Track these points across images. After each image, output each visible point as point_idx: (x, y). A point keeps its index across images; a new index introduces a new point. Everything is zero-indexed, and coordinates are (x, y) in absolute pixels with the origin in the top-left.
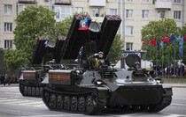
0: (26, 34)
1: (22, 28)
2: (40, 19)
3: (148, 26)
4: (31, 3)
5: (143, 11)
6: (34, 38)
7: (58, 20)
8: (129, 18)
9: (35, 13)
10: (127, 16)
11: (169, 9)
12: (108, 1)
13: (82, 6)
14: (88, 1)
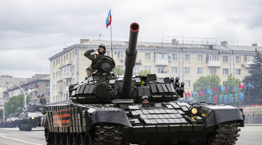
3: (198, 80)
5: (198, 69)
8: (187, 74)
10: (186, 73)
11: (219, 67)
12: (170, 61)
13: (150, 65)
14: (154, 62)
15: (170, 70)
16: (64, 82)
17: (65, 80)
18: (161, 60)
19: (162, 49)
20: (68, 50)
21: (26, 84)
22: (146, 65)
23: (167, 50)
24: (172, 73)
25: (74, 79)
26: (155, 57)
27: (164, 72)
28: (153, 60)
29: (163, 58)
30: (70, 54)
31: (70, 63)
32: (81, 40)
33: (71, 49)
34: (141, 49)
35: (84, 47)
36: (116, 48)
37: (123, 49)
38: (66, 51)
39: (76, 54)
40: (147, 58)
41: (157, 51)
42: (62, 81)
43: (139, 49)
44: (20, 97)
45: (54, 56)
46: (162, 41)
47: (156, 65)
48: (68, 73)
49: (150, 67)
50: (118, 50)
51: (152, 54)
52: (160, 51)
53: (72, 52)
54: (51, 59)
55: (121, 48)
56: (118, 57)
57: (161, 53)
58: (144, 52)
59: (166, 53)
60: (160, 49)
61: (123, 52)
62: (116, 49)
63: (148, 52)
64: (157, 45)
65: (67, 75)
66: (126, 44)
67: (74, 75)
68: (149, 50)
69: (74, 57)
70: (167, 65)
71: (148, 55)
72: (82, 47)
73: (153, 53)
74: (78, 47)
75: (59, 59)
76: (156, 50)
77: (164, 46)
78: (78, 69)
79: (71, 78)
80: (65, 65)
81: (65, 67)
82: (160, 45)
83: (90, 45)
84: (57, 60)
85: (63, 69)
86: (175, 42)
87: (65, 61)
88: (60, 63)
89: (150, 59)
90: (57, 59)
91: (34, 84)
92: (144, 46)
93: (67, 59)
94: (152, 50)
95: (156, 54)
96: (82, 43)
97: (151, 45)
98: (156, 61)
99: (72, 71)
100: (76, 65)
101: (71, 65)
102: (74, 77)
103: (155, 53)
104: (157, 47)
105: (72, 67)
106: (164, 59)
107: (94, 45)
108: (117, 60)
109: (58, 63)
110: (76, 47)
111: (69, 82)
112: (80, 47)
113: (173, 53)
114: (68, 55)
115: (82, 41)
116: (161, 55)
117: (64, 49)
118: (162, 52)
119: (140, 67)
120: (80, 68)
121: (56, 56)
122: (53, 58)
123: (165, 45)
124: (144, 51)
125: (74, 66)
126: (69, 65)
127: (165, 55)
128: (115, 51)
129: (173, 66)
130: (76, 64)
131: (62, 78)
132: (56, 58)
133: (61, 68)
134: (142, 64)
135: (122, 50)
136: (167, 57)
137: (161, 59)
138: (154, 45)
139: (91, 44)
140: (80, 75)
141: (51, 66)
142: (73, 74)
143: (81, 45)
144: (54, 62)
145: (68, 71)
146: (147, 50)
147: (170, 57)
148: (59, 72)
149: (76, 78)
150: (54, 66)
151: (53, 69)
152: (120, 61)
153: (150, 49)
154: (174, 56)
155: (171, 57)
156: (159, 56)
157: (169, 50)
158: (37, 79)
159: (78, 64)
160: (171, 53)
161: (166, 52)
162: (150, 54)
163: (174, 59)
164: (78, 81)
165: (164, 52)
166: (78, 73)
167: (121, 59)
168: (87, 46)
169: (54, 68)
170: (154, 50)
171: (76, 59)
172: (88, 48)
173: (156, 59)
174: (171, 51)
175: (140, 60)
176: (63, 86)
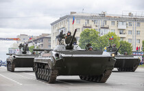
15: (127, 32)
18: (122, 26)
21: (36, 40)
22: (112, 29)
27: (123, 33)
32: (71, 12)
36: (93, 17)
43: (108, 19)
47: (118, 29)
52: (121, 20)
53: (65, 20)
54: (52, 24)
56: (95, 23)
58: (111, 21)
64: (119, 16)
66: (99, 15)
69: (66, 23)
70: (125, 29)
83: (76, 16)
86: (131, 15)
87: (60, 26)
89: (114, 25)
91: (41, 40)
92: (111, 17)
93: (62, 24)
95: (118, 22)
97: (116, 16)
98: (118, 26)
107: (79, 16)
110: (68, 17)
116: (121, 23)
117: (60, 18)
121: (55, 23)
125: (66, 29)
126: (63, 28)
127: (124, 23)
128: (92, 20)
129: (129, 30)
130: (68, 27)
134: (109, 28)
144: (54, 26)
147: (127, 24)
150: (54, 29)
152: (95, 26)
154: (130, 23)
162: (115, 22)
163: (130, 26)
170: (117, 19)
174: (128, 20)
175: (108, 25)
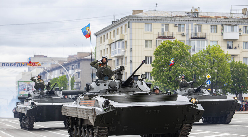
0: (163, 66)
1: (160, 61)
2: (175, 52)
4: (169, 38)
6: (170, 70)
7: (192, 53)
9: (171, 47)
12: (241, 34)
13: (217, 40)
14: (222, 35)
15: (241, 45)
16: (114, 61)
17: (115, 59)
18: (230, 34)
19: (231, 20)
20: (119, 23)
21: (66, 64)
22: (212, 40)
23: (237, 22)
24: (244, 48)
25: (126, 57)
26: (222, 30)
27: (234, 47)
28: (221, 34)
29: (233, 30)
30: (122, 27)
31: (121, 39)
32: (133, 10)
33: (122, 21)
34: (206, 21)
35: (138, 18)
36: (176, 19)
37: (184, 20)
38: (116, 24)
39: (129, 27)
40: (213, 31)
41: (225, 23)
42: (112, 59)
43: (204, 21)
44: (63, 79)
45: (100, 31)
46: (231, 10)
47: (224, 40)
48: (118, 50)
49: (217, 41)
50: (178, 21)
51: (219, 27)
52: (229, 23)
53: (123, 25)
54: (97, 35)
55: (182, 19)
56: (179, 30)
57: (230, 25)
58: (209, 24)
59: (236, 25)
60: (229, 20)
61: (184, 25)
62: (176, 21)
63: (214, 24)
64: (224, 16)
65: (118, 53)
66: (187, 15)
67: (127, 52)
68: (215, 21)
69: (126, 31)
70: (237, 40)
71: (214, 27)
72: (136, 19)
73: (221, 25)
74: (131, 19)
75: (107, 34)
76: (224, 21)
77: (233, 16)
78: (131, 45)
79: (123, 56)
80: (114, 41)
81: (115, 43)
82: (228, 16)
83: (145, 17)
84: (104, 36)
85: (113, 46)
86: (247, 12)
87: (114, 36)
88: (109, 38)
89: (216, 32)
90: (105, 34)
91: (77, 64)
92: (209, 17)
93: (118, 34)
94: (220, 21)
95: (224, 26)
96: (135, 14)
97: (218, 15)
98: (224, 34)
99: (124, 48)
100: (129, 41)
101: (123, 41)
102: (126, 55)
103: (222, 25)
104: (225, 18)
105: (123, 42)
106: (234, 32)
107: (150, 17)
108: (177, 34)
109: (105, 39)
110: (128, 19)
111: (120, 60)
112: (133, 19)
113: (245, 25)
114: (118, 29)
115: (135, 12)
116: (230, 27)
117: (113, 22)
118: (231, 23)
119: (206, 41)
120: (133, 44)
121: (103, 31)
122: (99, 33)
123: (235, 16)
124: (210, 22)
125: (126, 42)
126: (120, 40)
127: (235, 27)
128: (175, 23)
129: (244, 41)
130: (129, 39)
131: (112, 57)
132: (103, 32)
133: (110, 45)
134: (207, 38)
135: (183, 22)
136: (238, 30)
137: (231, 32)
138: (221, 16)
139: (147, 15)
140: (133, 52)
141: (96, 43)
142: (125, 51)
143: (135, 17)
144: (101, 37)
145: (118, 48)
146: (213, 21)
147: (240, 29)
148: (107, 49)
149: (129, 56)
150: (101, 43)
151: (99, 46)
152: (181, 35)
153: (217, 20)
154: (246, 29)
155: (242, 30)
156: (227, 28)
157: (239, 22)
158: (79, 58)
159: (131, 40)
160: (242, 25)
161: (236, 23)
162: (216, 26)
163: (246, 32)
164: (131, 60)
165: (234, 24)
166: (131, 51)
167: (182, 32)
168: (142, 17)
169: (101, 44)
170: (222, 21)
171: (129, 33)
172: (143, 19)
173: (224, 32)
174: (242, 22)
175: (205, 33)
176: (113, 65)
